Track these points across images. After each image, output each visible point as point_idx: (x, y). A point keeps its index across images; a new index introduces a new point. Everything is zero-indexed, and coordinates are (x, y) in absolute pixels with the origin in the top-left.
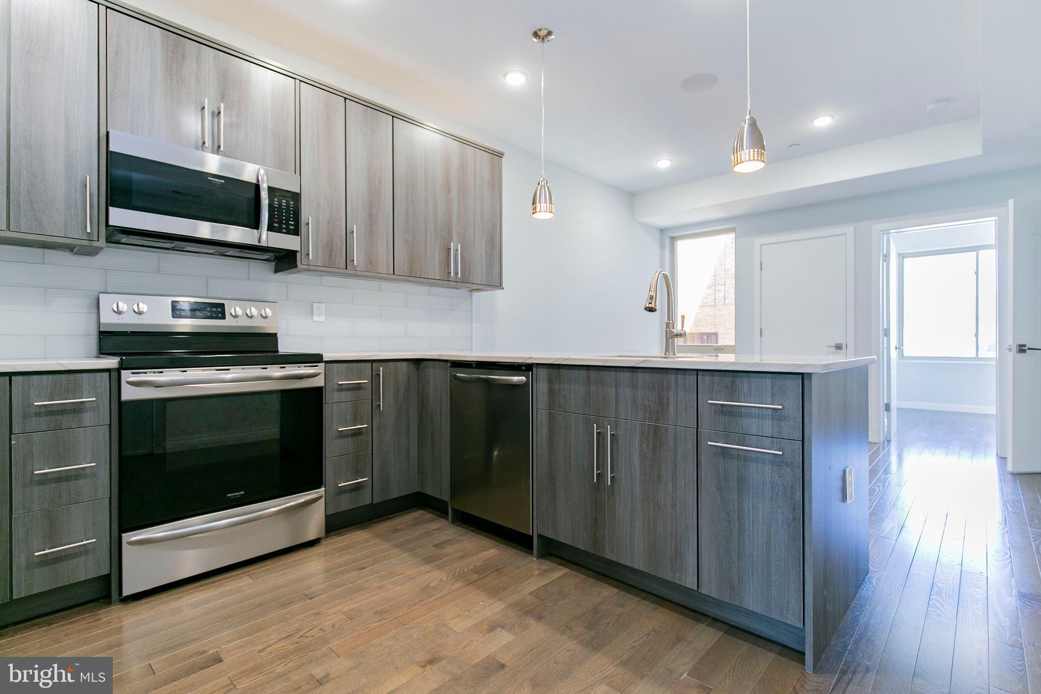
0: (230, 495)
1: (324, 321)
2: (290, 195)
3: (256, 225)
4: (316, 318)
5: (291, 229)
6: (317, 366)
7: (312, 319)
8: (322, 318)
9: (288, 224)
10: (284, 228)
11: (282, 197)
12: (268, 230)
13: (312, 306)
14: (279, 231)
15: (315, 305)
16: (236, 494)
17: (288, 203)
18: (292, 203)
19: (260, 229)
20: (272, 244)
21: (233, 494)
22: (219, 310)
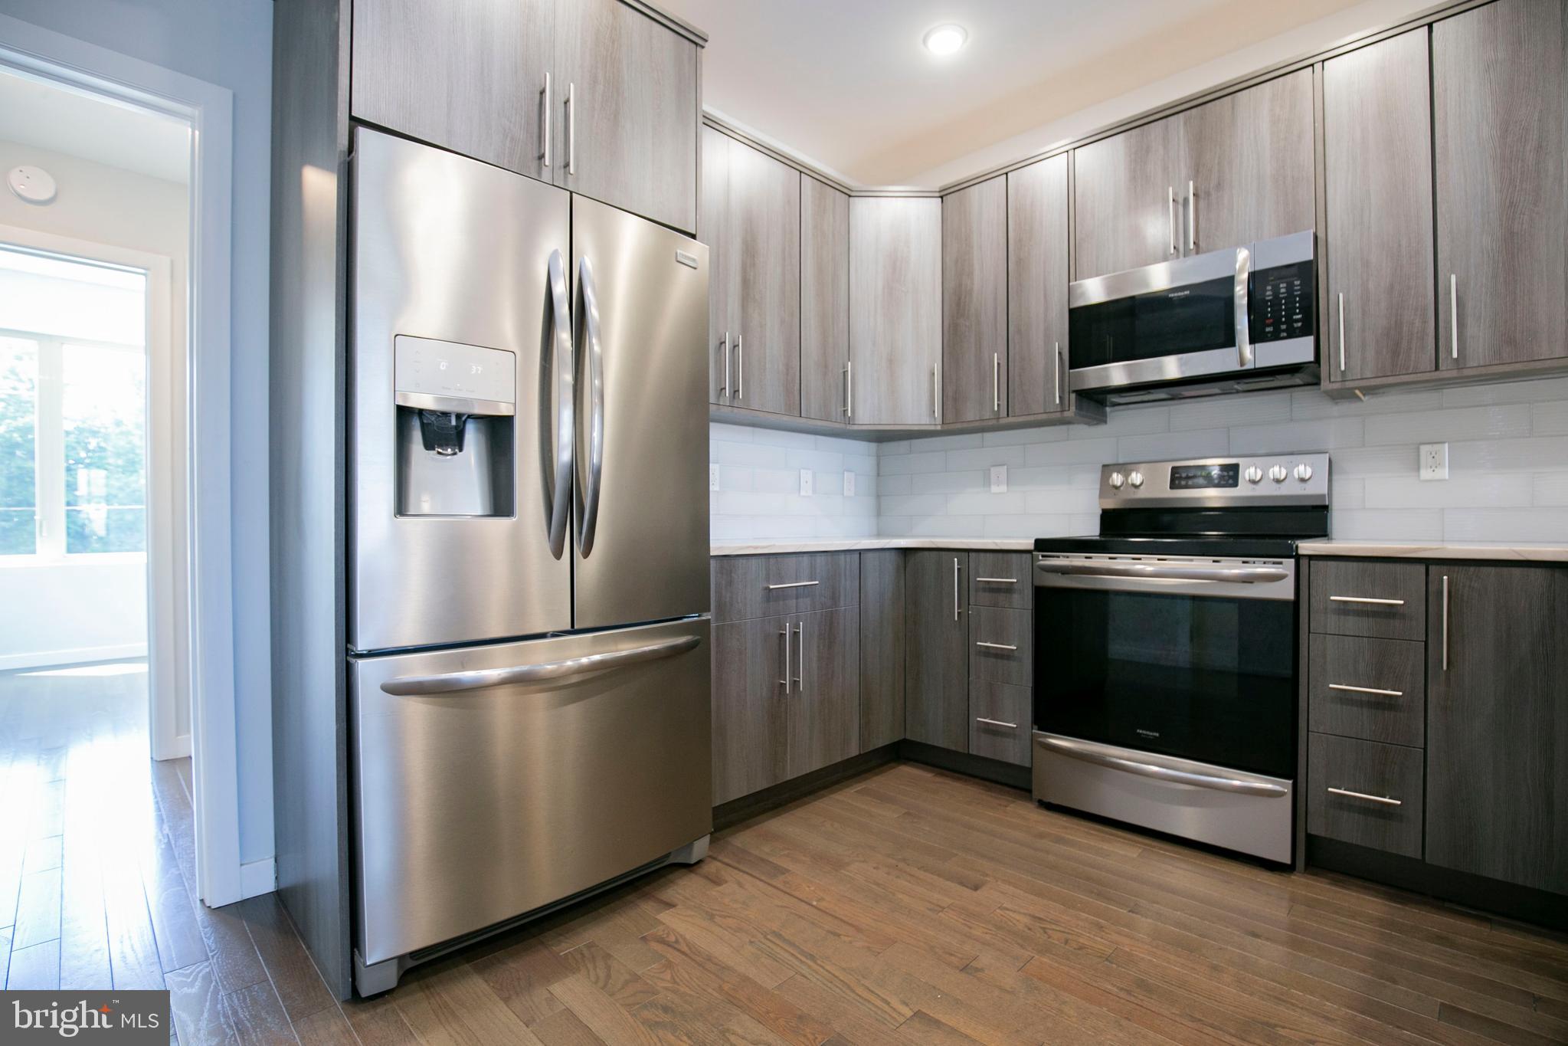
0: (1141, 731)
1: (1447, 477)
2: (1294, 270)
3: (1229, 341)
4: (1425, 474)
5: (1297, 328)
6: (1281, 563)
7: (1419, 476)
8: (1444, 473)
9: (1290, 321)
10: (1284, 331)
11: (1279, 279)
12: (1252, 341)
13: (1418, 449)
14: (1276, 337)
15: (1424, 449)
16: (1148, 733)
17: (1290, 287)
18: (1297, 283)
19: (1237, 344)
20: (1262, 363)
21: (1144, 732)
22: (1231, 473)
